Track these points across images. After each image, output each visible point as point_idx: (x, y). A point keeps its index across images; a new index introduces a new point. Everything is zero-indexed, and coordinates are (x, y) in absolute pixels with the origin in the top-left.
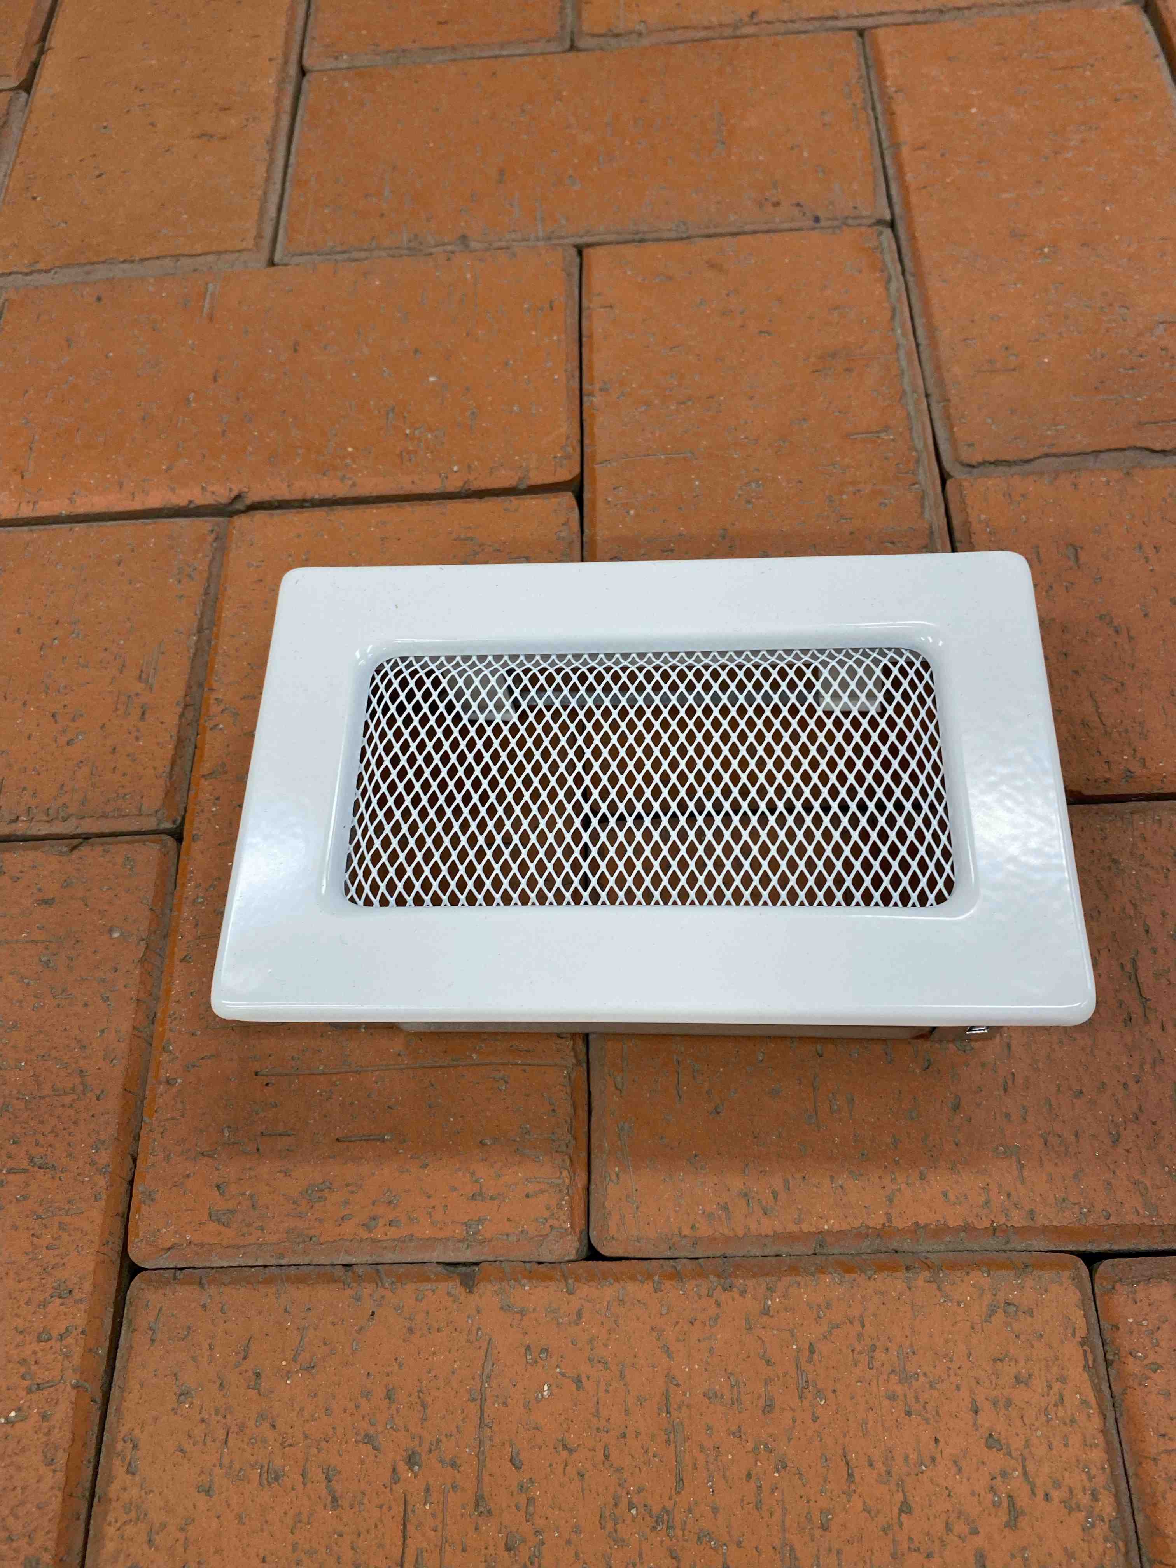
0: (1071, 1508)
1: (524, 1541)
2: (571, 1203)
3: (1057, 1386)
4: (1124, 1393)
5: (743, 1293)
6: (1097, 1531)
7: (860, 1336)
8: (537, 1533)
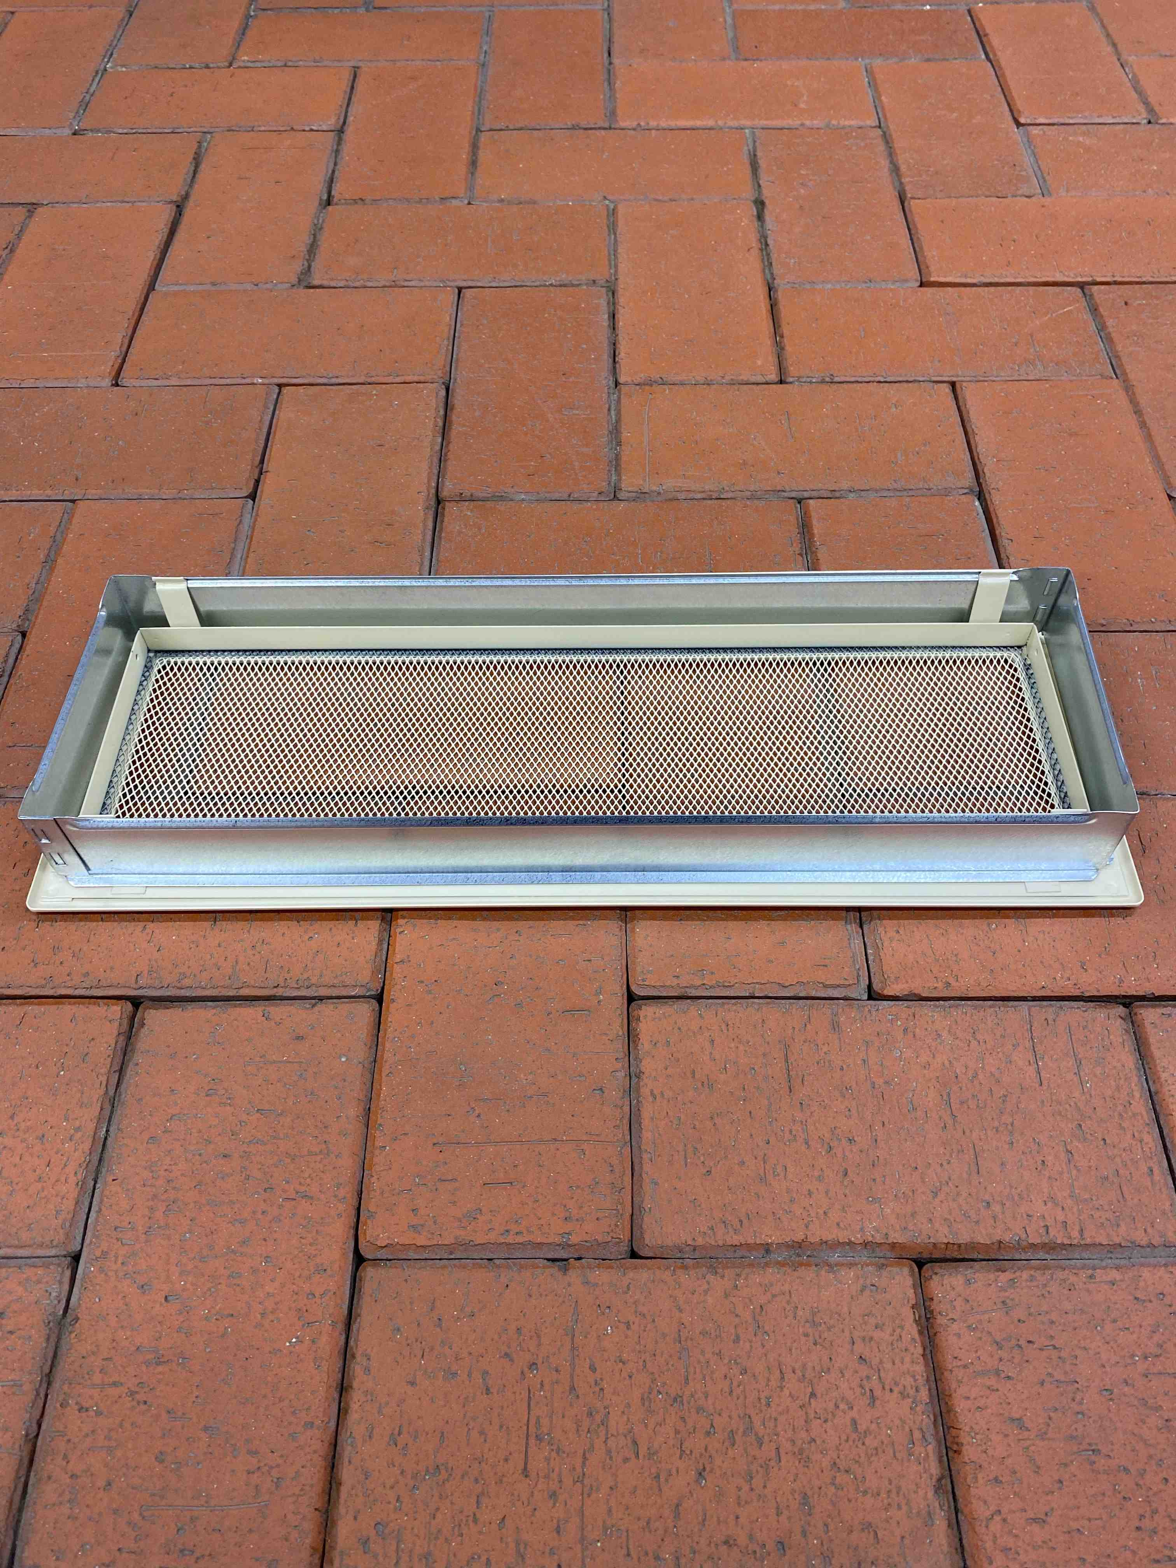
0: (903, 1395)
1: (597, 1412)
2: (622, 1224)
3: (898, 1331)
4: (935, 1334)
5: (723, 1277)
6: (918, 1409)
7: (788, 1302)
8: (605, 1408)
